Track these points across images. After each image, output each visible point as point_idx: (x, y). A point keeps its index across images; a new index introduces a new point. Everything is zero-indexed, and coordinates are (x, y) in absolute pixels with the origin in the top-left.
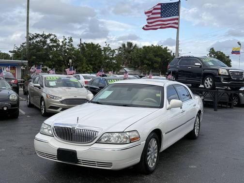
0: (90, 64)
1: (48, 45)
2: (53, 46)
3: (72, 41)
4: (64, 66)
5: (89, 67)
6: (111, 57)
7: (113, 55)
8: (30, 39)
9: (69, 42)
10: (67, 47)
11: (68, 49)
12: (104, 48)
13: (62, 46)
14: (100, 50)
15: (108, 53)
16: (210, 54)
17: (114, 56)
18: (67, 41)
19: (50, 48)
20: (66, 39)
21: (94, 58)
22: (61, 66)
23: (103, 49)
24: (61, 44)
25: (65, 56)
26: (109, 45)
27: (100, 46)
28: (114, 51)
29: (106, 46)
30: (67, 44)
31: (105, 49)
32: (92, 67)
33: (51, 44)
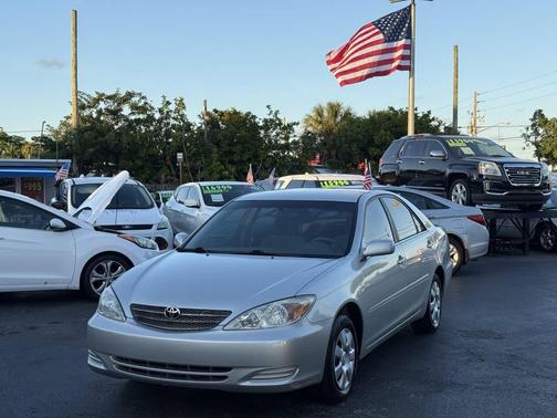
0: (229, 163)
1: (127, 120)
2: (138, 121)
3: (184, 108)
4: (165, 168)
5: (226, 169)
6: (283, 142)
7: (287, 138)
8: (83, 107)
9: (177, 111)
10: (172, 122)
11: (174, 126)
12: (265, 120)
13: (160, 121)
14: (255, 127)
15: (274, 133)
16: (533, 125)
17: (290, 141)
18: (172, 107)
19: (131, 125)
20: (168, 103)
21: (239, 147)
22: (158, 169)
23: (261, 124)
24: (157, 116)
25: (169, 143)
26: (277, 112)
27: (254, 117)
28: (289, 128)
29: (271, 117)
30: (173, 115)
31: (268, 124)
32: (233, 170)
33: (133, 117)
